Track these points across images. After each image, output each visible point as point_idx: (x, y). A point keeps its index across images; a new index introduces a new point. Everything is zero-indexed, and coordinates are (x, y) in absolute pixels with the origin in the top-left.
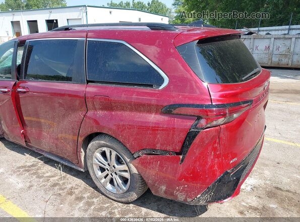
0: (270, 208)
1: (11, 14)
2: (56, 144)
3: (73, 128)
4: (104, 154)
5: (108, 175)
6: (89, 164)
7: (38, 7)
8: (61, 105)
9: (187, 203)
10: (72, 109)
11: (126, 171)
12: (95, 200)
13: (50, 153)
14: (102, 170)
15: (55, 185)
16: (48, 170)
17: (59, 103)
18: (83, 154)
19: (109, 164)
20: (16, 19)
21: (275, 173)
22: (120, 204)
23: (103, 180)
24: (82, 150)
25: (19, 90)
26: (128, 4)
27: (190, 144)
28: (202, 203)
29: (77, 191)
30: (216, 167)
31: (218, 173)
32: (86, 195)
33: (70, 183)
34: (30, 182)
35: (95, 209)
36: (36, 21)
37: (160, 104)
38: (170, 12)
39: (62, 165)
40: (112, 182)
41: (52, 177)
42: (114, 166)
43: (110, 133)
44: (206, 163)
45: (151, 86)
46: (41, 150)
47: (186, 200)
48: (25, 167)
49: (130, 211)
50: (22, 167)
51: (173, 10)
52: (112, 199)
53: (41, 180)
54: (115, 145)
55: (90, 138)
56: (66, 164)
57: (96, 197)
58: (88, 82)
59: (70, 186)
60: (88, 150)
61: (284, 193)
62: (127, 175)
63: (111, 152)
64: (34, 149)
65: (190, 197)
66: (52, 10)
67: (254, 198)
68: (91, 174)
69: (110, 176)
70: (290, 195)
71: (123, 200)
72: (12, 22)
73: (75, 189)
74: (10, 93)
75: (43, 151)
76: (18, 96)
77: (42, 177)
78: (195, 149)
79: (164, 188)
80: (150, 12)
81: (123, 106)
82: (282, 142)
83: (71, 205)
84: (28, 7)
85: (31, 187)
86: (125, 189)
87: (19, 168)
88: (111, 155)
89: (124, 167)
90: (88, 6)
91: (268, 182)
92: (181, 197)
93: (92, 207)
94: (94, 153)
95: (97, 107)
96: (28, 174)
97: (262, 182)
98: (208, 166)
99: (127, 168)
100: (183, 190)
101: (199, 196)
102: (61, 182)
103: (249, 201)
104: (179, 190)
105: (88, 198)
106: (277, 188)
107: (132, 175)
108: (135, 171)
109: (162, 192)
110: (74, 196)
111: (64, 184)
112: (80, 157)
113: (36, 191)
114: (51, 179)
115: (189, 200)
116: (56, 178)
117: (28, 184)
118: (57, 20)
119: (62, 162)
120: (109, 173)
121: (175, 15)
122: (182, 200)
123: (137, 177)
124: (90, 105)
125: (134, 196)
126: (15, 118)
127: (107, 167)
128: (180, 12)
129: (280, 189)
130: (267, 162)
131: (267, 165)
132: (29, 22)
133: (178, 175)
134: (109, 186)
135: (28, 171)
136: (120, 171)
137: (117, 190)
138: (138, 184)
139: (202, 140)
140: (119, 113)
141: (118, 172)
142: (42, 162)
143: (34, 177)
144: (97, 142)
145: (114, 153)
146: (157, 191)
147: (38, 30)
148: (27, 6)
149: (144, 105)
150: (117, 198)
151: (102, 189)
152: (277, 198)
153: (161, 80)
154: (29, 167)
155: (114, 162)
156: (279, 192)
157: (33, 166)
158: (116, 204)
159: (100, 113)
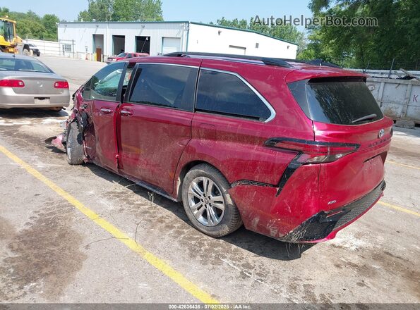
0: (371, 268)
1: (94, 25)
2: (152, 172)
3: (174, 155)
4: (201, 184)
5: (202, 206)
6: (184, 194)
7: (127, 19)
8: (165, 130)
9: (279, 239)
10: (175, 135)
11: (221, 202)
12: (185, 231)
13: (143, 181)
14: (197, 200)
15: (145, 212)
16: (138, 199)
17: (164, 128)
18: (179, 183)
19: (204, 195)
20: (99, 32)
21: (391, 240)
22: (210, 238)
23: (196, 212)
24: (179, 179)
25: (123, 112)
26: (244, 23)
27: (288, 178)
28: (294, 240)
29: (167, 221)
30: (312, 205)
31: (313, 211)
32: (176, 225)
33: (161, 213)
34: (121, 206)
35: (184, 238)
36: (123, 37)
37: (263, 137)
38: (301, 39)
39: (155, 194)
40: (205, 214)
41: (143, 205)
42: (209, 197)
43: (210, 162)
44: (303, 199)
45: (258, 118)
46: (133, 177)
47: (277, 235)
48: (115, 193)
49: (220, 245)
50: (112, 192)
51: (306, 36)
52: (203, 232)
53: (132, 206)
54: (214, 175)
55: (188, 167)
56: (160, 193)
57: (187, 229)
58: (196, 110)
59: (160, 215)
60: (185, 179)
61: (393, 259)
62: (221, 207)
63: (208, 181)
64: (126, 176)
65: (283, 232)
66: (145, 25)
67: (357, 257)
68: (185, 204)
69: (203, 208)
70: (400, 261)
71: (214, 233)
72: (94, 35)
73: (165, 218)
74: (113, 115)
75: (136, 179)
76: (120, 119)
77: (133, 204)
78: (292, 184)
79: (257, 220)
80: (273, 37)
81: (227, 136)
82: (413, 213)
83: (161, 230)
84: (115, 19)
85: (121, 210)
86: (217, 221)
87: (109, 193)
88: (208, 185)
89: (219, 198)
90: (191, 23)
91: (378, 246)
92: (273, 233)
93: (182, 236)
94: (191, 182)
95: (202, 135)
96: (118, 199)
97: (371, 246)
98: (303, 202)
99: (222, 200)
100: (276, 223)
101: (291, 232)
102: (151, 211)
103: (349, 258)
104: (272, 223)
105: (178, 227)
106: (387, 253)
107: (226, 206)
108: (230, 202)
109: (255, 225)
110: (164, 224)
111: (154, 212)
112: (176, 185)
113: (127, 214)
114: (142, 207)
115: (281, 235)
116: (146, 207)
117: (119, 208)
118: (149, 38)
119: (155, 191)
120: (204, 204)
121: (309, 42)
122: (274, 235)
123: (232, 209)
124: (194, 132)
125: (226, 230)
126: (113, 141)
127: (202, 197)
128: (315, 39)
129: (391, 255)
130: (384, 229)
131: (383, 232)
132: (114, 36)
133: (272, 208)
134: (201, 219)
135: (118, 197)
136: (215, 202)
137: (210, 223)
138: (232, 216)
139: (300, 175)
140: (222, 143)
141: (213, 204)
142: (132, 191)
143: (125, 203)
144: (196, 170)
145: (211, 183)
146: (250, 225)
147: (124, 48)
148: (114, 16)
149: (247, 136)
150: (208, 230)
151: (194, 221)
152: (383, 261)
153: (268, 113)
154: (118, 193)
155: (209, 193)
156: (388, 256)
157: (122, 193)
158: (205, 237)
159: (204, 141)
